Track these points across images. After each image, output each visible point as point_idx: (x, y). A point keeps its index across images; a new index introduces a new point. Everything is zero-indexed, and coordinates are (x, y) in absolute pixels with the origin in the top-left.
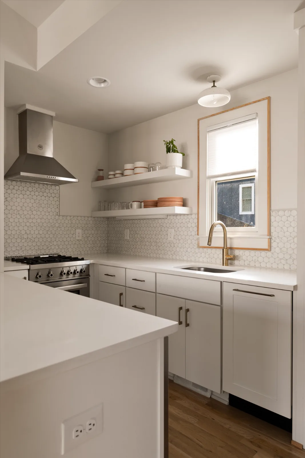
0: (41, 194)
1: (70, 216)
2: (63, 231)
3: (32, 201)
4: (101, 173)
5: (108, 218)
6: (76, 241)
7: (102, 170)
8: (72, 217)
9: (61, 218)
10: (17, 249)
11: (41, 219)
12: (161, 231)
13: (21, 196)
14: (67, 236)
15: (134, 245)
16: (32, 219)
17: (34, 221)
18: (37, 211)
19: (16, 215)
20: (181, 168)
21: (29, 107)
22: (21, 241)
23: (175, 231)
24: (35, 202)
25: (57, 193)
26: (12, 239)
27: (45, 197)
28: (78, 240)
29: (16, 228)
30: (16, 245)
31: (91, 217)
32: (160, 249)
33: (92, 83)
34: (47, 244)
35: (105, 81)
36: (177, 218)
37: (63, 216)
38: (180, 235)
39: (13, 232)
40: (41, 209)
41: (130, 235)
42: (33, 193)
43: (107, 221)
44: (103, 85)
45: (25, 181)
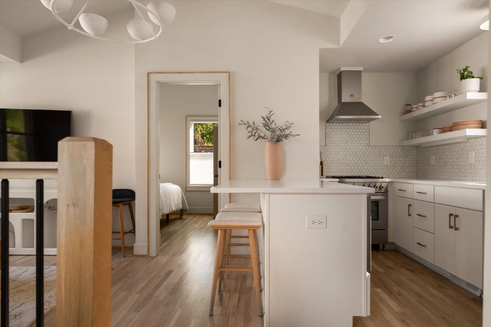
0: (354, 130)
1: (379, 146)
2: (373, 158)
3: (348, 136)
4: (408, 108)
5: (418, 147)
6: (384, 167)
7: (410, 105)
8: (380, 147)
9: (371, 148)
10: (337, 170)
11: (354, 149)
12: (463, 154)
13: (339, 133)
14: (376, 162)
15: (438, 170)
16: (348, 149)
17: (349, 150)
18: (351, 144)
19: (336, 146)
20: (479, 92)
21: (343, 69)
22: (339, 165)
23: (475, 153)
24: (349, 137)
25: (368, 128)
26: (333, 164)
27: (358, 132)
28: (386, 165)
29: (336, 156)
30: (336, 168)
31: (399, 146)
32: (461, 172)
33: (382, 41)
34: (359, 168)
35: (392, 37)
36: (477, 141)
37: (372, 146)
38: (480, 156)
39: (334, 159)
40: (354, 142)
41: (435, 160)
42: (348, 130)
43: (416, 150)
44: (390, 40)
45: (342, 122)
